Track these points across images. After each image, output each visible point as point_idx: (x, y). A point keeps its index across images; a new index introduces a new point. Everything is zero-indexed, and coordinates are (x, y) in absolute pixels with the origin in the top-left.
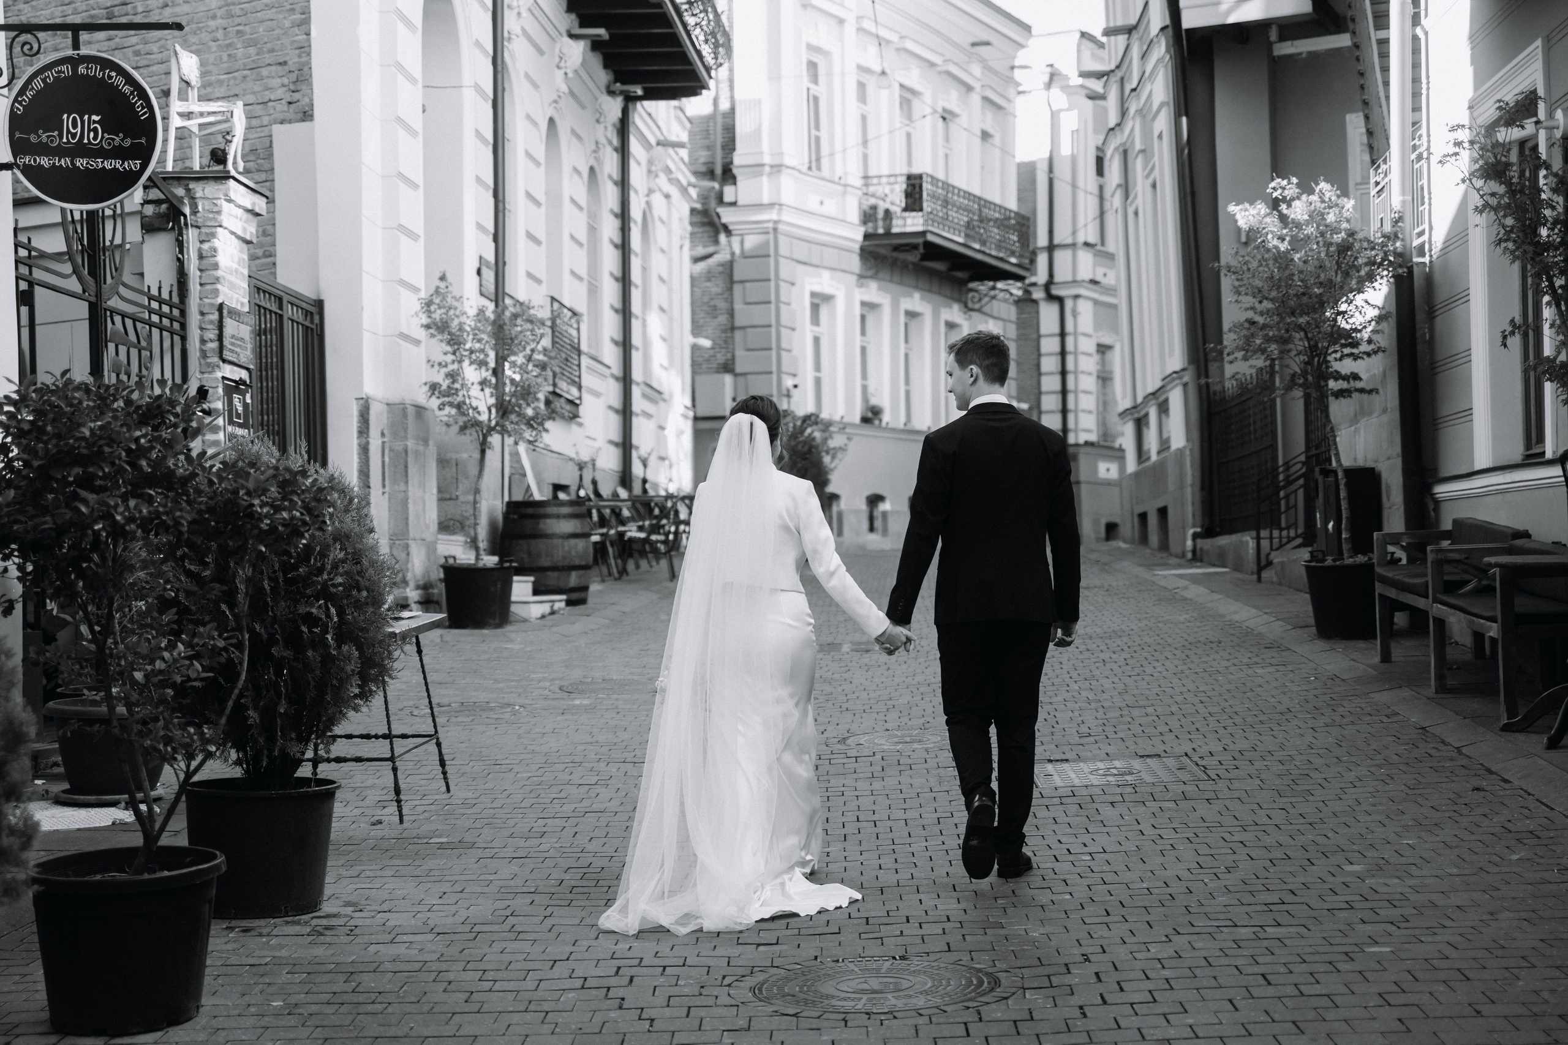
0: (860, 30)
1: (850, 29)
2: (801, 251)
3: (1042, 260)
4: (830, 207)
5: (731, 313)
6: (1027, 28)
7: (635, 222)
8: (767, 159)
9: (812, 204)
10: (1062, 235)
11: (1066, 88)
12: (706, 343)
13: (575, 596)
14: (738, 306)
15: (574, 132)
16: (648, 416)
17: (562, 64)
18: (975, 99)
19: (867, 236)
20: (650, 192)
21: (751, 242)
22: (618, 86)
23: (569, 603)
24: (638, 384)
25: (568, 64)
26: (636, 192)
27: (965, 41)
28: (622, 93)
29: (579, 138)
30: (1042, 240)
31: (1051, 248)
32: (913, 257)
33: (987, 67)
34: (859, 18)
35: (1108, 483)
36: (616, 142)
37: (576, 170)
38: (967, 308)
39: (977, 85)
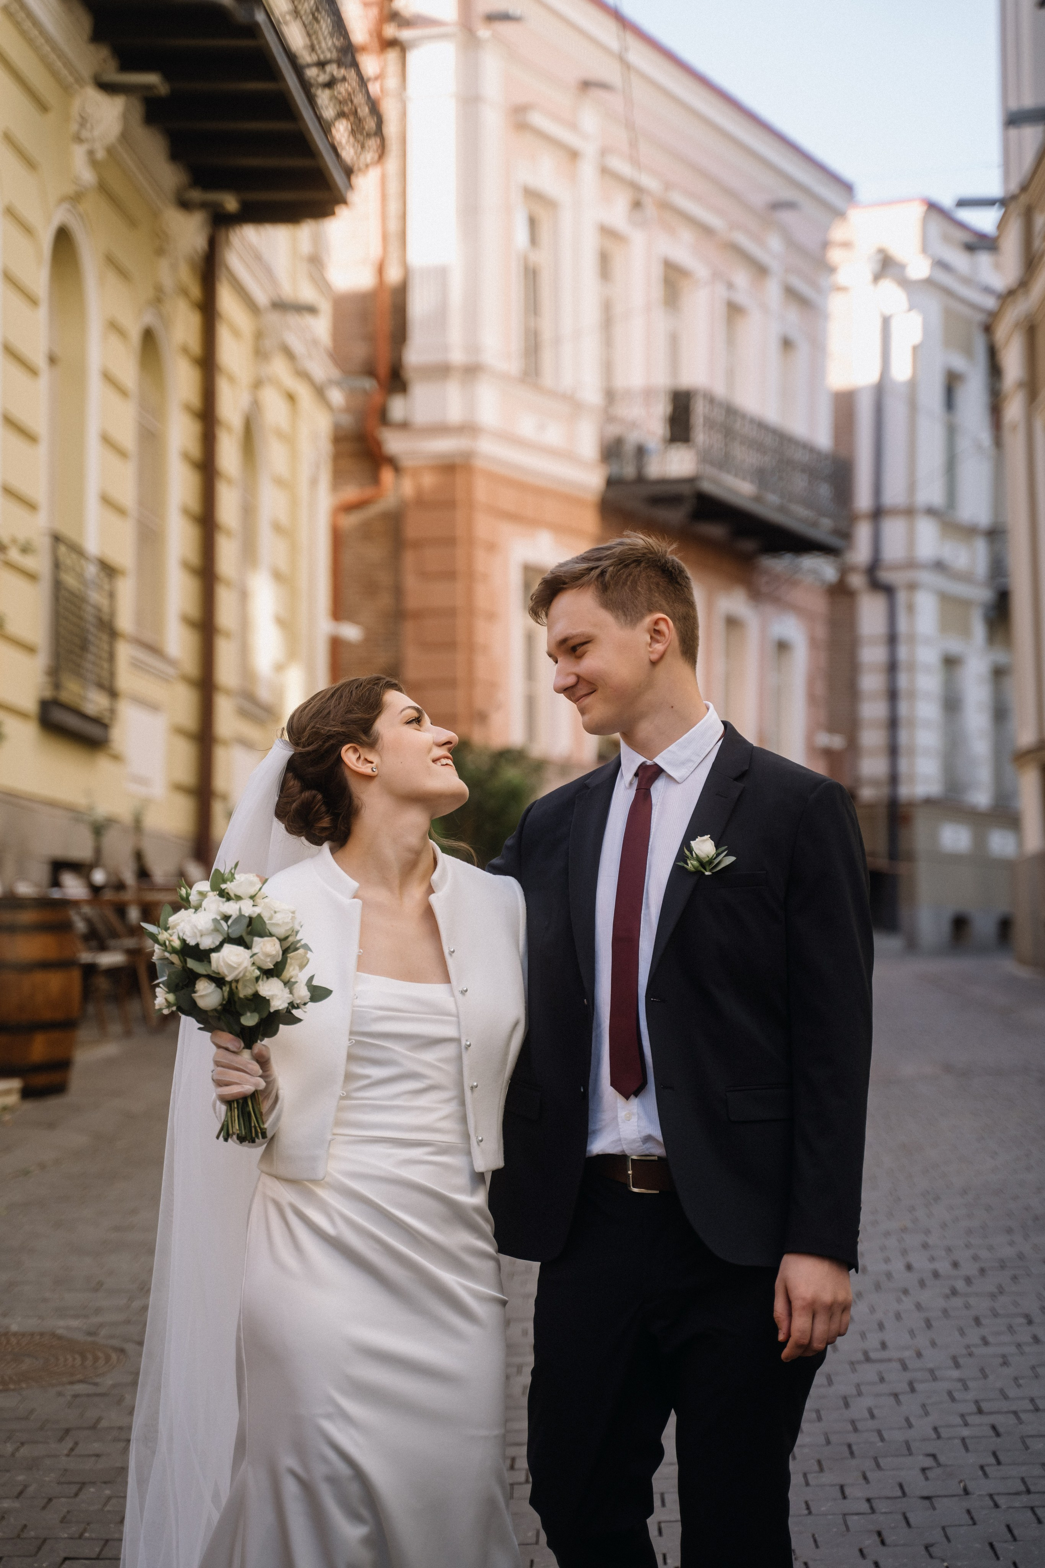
0: (605, 171)
1: (588, 170)
2: (507, 500)
3: (863, 533)
4: (554, 435)
5: (398, 591)
6: (847, 188)
7: (229, 429)
8: (457, 357)
9: (527, 427)
10: (894, 495)
11: (904, 283)
12: (351, 632)
13: (41, 1080)
14: (411, 582)
15: (111, 261)
16: (247, 744)
17: (85, 134)
18: (773, 290)
19: (611, 482)
20: (257, 384)
21: (428, 480)
22: (196, 195)
23: (27, 1094)
24: (228, 692)
25: (96, 133)
26: (231, 379)
27: (759, 200)
28: (203, 205)
29: (123, 273)
30: (863, 500)
31: (878, 514)
32: (675, 516)
33: (791, 243)
34: (604, 152)
35: (955, 859)
36: (196, 291)
37: (114, 327)
38: (756, 595)
39: (774, 265)
